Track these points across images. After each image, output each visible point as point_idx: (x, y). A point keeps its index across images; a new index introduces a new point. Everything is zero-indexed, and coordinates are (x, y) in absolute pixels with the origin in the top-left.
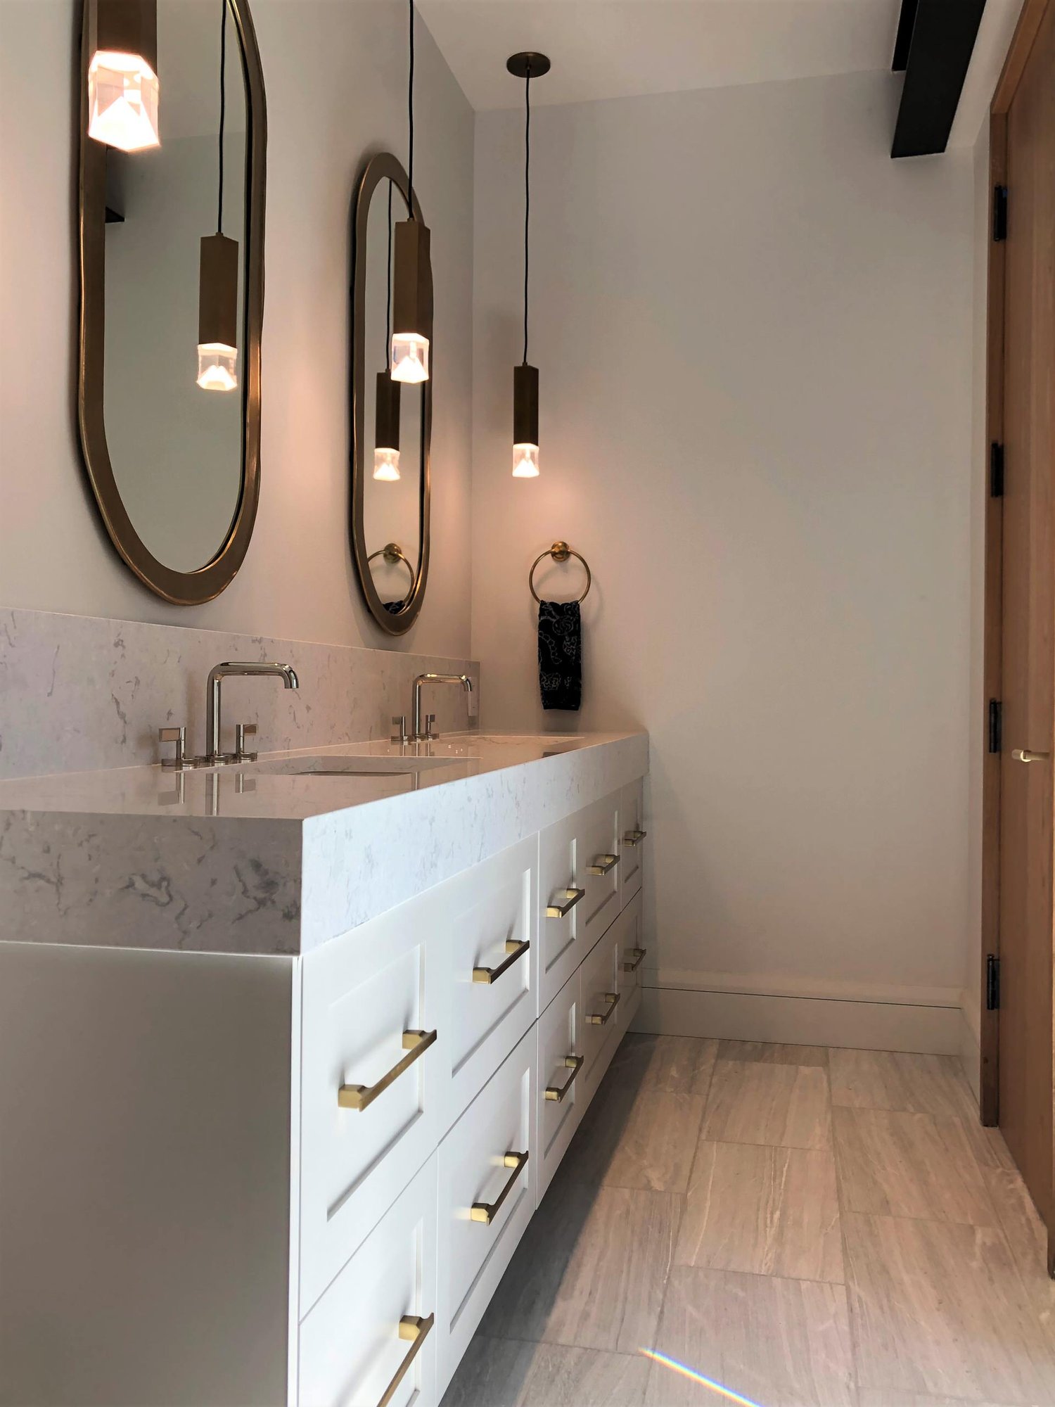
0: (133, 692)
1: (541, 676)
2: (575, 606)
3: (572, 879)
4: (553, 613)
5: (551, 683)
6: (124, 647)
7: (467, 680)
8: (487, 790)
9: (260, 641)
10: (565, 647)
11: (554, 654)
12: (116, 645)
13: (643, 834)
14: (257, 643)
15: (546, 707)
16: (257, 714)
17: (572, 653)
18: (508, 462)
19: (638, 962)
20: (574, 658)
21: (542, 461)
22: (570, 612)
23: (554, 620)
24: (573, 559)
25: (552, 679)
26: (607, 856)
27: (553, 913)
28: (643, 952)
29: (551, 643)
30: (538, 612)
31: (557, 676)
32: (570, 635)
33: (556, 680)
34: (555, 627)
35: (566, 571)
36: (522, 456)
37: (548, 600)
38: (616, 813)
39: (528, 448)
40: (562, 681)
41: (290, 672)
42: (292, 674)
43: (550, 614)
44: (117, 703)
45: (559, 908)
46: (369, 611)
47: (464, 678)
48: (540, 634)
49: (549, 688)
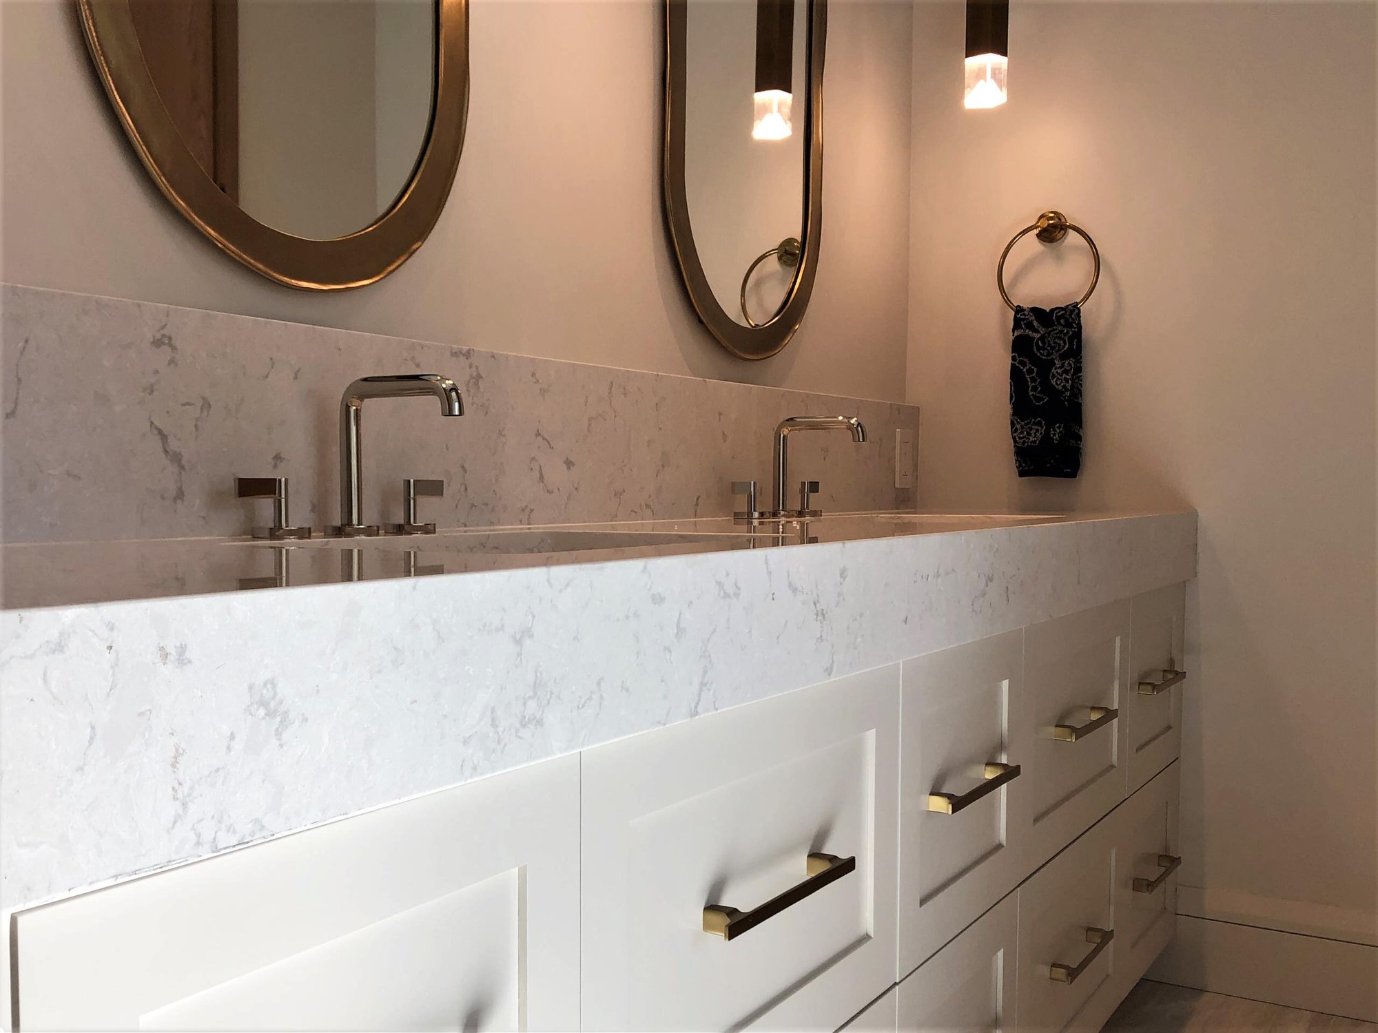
1: (1013, 424)
2: (1072, 312)
3: (1000, 747)
4: (1035, 324)
5: (1029, 434)
6: (174, 348)
7: (859, 424)
9: (468, 354)
10: (1054, 376)
11: (1034, 389)
12: (157, 343)
13: (1180, 676)
14: (462, 359)
15: (1022, 474)
17: (1064, 387)
19: (1161, 879)
20: (1068, 393)
21: (1014, 82)
22: (1062, 321)
23: (1037, 336)
24: (1072, 236)
25: (1031, 429)
26: (1093, 708)
27: (940, 805)
28: (1175, 861)
29: (1030, 371)
30: (1011, 324)
31: (1039, 424)
32: (1063, 357)
33: (1037, 431)
34: (1037, 343)
35: (1059, 258)
36: (980, 74)
37: (1026, 305)
38: (1118, 640)
39: (989, 61)
40: (1047, 431)
41: (451, 390)
42: (454, 394)
43: (1030, 326)
44: (163, 436)
45: (950, 797)
47: (853, 421)
48: (1014, 358)
49: (1024, 442)
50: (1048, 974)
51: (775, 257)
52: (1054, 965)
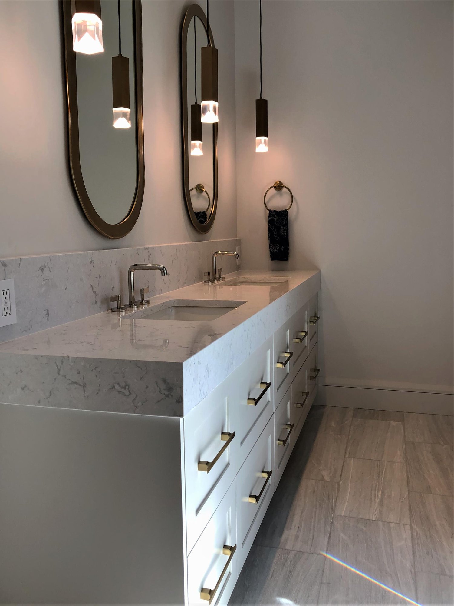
0: (98, 281)
1: (270, 246)
2: (286, 212)
3: (287, 347)
4: (275, 215)
5: (275, 249)
6: (94, 263)
7: (237, 254)
8: (252, 324)
9: (148, 248)
10: (281, 231)
11: (276, 235)
12: (91, 262)
13: (318, 318)
14: (147, 250)
15: (272, 260)
16: (148, 281)
17: (284, 235)
18: (253, 145)
19: (316, 376)
20: (285, 237)
21: (269, 144)
22: (283, 215)
23: (276, 219)
24: (284, 189)
25: (275, 247)
26: (302, 332)
27: (280, 366)
28: (318, 370)
29: (274, 230)
30: (268, 215)
31: (277, 246)
32: (284, 226)
33: (277, 248)
34: (276, 222)
35: (281, 195)
36: (260, 142)
37: (273, 209)
38: (306, 312)
39: (263, 138)
40: (280, 248)
41: (163, 268)
42: (164, 269)
43: (274, 216)
44: (92, 287)
45: (282, 363)
46: (192, 224)
47: (235, 253)
48: (269, 225)
49: (274, 251)
50: (296, 406)
51: (195, 190)
52: (297, 403)
